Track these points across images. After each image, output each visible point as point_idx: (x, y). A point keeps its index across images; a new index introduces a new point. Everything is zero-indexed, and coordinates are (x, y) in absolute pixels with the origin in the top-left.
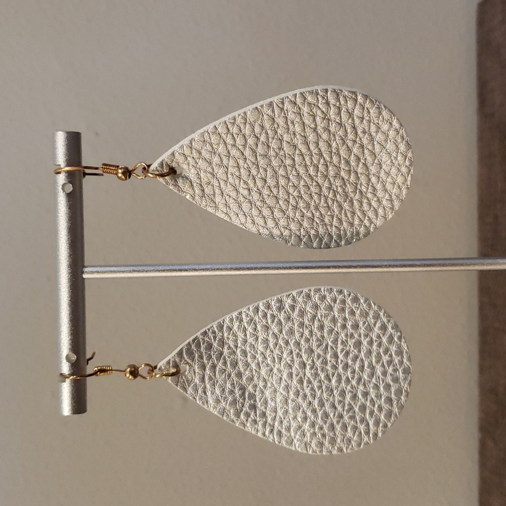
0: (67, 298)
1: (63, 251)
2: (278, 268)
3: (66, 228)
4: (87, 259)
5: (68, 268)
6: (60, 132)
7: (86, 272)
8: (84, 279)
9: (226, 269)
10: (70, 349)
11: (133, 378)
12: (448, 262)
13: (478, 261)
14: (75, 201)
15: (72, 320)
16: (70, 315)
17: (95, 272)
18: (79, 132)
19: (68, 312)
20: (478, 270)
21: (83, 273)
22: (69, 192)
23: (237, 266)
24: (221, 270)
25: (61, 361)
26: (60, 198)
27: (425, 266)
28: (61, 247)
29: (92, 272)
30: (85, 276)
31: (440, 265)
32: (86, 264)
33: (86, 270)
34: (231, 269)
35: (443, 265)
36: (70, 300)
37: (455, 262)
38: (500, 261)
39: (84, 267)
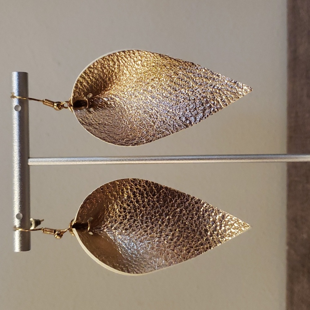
4: (31, 154)
6: (14, 72)
8: (29, 166)
13: (287, 156)
18: (27, 72)
22: (20, 110)
30: (30, 164)
32: (30, 156)
33: (30, 160)
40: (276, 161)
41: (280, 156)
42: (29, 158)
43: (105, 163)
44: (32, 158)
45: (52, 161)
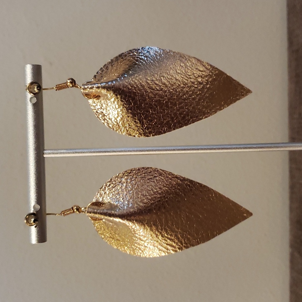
0: (34, 170)
1: (31, 140)
2: (166, 150)
3: (33, 126)
5: (34, 150)
6: (29, 65)
7: (46, 153)
8: (44, 158)
9: (134, 151)
10: (36, 202)
12: (273, 145)
14: (38, 108)
15: (37, 183)
16: (35, 180)
17: (51, 153)
18: (40, 65)
19: (34, 179)
20: (288, 150)
21: (43, 154)
22: (34, 103)
23: (140, 149)
24: (131, 151)
25: (30, 210)
26: (29, 107)
27: (259, 148)
28: (29, 137)
29: (49, 154)
30: (45, 156)
31: (268, 147)
32: (45, 148)
33: (45, 152)
34: (137, 151)
35: (270, 147)
36: (36, 171)
37: (277, 145)
39: (44, 150)
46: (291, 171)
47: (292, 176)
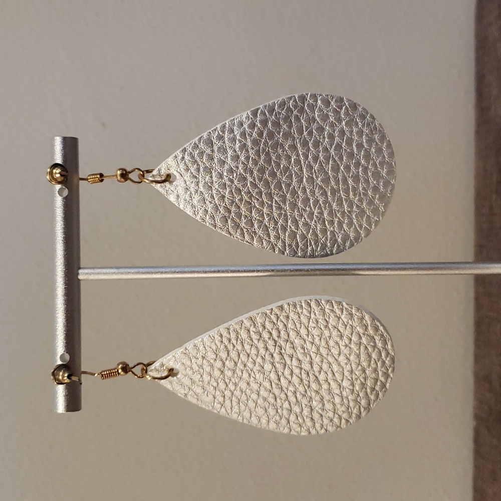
4: (83, 261)
8: (79, 280)
11: (124, 374)
13: (472, 265)
18: (76, 137)
20: (473, 274)
21: (78, 274)
22: (65, 196)
30: (80, 277)
32: (81, 266)
33: (80, 271)
38: (496, 265)
40: (457, 272)
41: (463, 266)
42: (80, 268)
43: (196, 275)
44: (84, 268)
45: (114, 273)
46: (477, 299)
47: (478, 306)
